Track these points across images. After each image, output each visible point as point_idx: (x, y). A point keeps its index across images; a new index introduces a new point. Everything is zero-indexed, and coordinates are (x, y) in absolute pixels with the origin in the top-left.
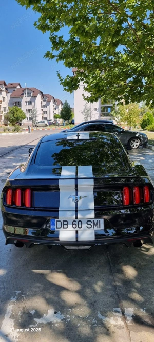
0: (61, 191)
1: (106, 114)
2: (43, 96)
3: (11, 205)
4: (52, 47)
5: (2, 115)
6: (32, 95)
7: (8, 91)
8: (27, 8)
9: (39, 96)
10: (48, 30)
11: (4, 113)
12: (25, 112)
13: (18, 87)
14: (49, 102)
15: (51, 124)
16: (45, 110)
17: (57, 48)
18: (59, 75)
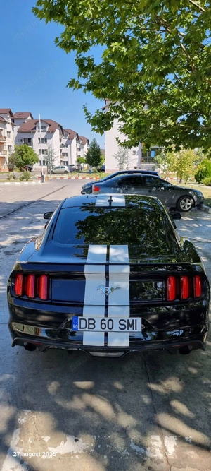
0: (87, 280)
1: (149, 159)
2: (62, 131)
3: (22, 296)
4: (79, 73)
5: (6, 156)
6: (47, 130)
7: (15, 123)
8: (47, 22)
9: (57, 132)
10: (74, 50)
11: (8, 153)
12: (37, 152)
13: (29, 118)
14: (70, 140)
15: (72, 170)
16: (65, 150)
17: (84, 74)
18: (86, 110)
